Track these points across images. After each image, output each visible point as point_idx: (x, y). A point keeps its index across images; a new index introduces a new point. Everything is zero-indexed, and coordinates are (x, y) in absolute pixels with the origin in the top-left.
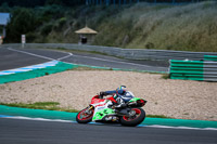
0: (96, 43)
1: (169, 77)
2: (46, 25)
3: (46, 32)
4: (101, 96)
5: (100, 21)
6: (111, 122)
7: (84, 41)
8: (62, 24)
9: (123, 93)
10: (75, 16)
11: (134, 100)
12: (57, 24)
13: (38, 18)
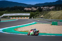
0: (44, 18)
1: (52, 25)
2: (36, 15)
3: (36, 16)
4: (32, 30)
5: (45, 14)
6: (33, 35)
7: (42, 18)
8: (39, 15)
9: (35, 29)
10: (41, 14)
11: (37, 31)
12: (38, 15)
13: (35, 14)
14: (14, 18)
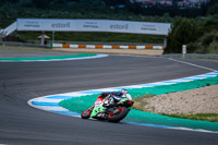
3: (208, 42)
13: (199, 28)
14: (74, 46)
